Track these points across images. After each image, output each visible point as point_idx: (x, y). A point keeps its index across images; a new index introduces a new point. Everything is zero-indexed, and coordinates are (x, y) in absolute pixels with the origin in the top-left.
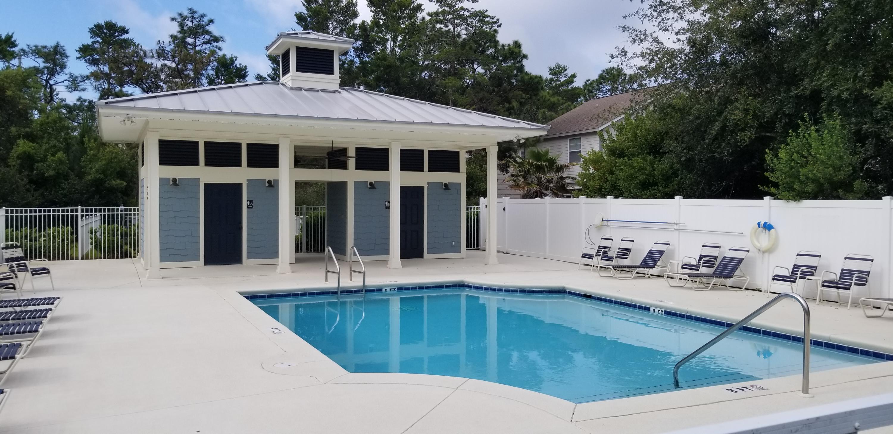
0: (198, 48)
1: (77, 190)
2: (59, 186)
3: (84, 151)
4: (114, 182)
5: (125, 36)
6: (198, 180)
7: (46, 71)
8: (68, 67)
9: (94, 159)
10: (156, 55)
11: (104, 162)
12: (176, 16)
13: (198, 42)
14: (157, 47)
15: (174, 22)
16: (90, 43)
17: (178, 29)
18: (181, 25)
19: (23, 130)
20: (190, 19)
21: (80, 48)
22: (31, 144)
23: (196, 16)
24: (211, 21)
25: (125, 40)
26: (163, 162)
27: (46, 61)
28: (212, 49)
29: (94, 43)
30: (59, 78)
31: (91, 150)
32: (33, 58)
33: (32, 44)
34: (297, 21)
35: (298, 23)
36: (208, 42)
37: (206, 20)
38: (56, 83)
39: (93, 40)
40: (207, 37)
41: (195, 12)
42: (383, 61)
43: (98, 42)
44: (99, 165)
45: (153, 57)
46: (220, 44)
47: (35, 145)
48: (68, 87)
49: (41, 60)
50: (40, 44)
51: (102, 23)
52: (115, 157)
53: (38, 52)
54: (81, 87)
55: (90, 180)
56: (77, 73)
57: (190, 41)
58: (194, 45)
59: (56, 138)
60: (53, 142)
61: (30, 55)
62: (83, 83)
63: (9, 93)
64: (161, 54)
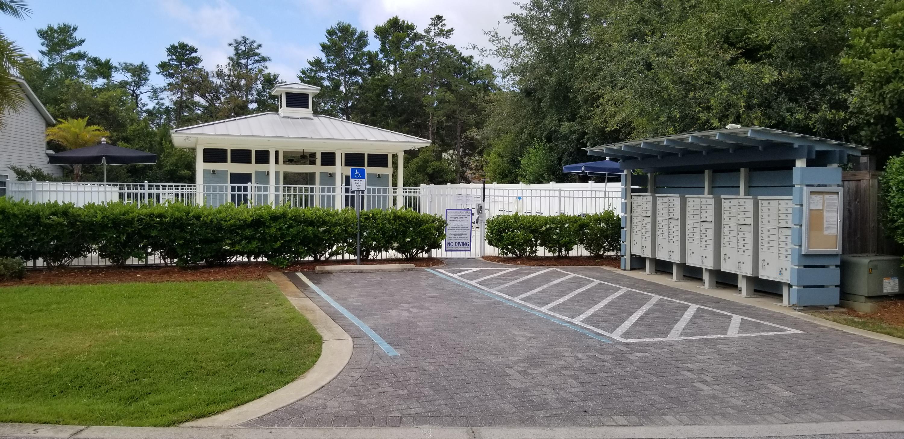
0: (250, 67)
1: (158, 177)
2: (146, 175)
3: (162, 150)
4: (183, 172)
5: (194, 55)
6: (227, 171)
7: (133, 84)
8: (150, 81)
9: (169, 155)
10: (216, 75)
11: (176, 158)
12: (233, 42)
13: (250, 62)
14: (217, 70)
15: (231, 47)
16: (167, 61)
17: (234, 52)
18: (236, 49)
19: (120, 134)
20: (243, 45)
21: (159, 64)
22: (126, 145)
23: (248, 42)
24: (260, 46)
25: (194, 58)
26: (205, 161)
27: (133, 75)
28: (261, 67)
29: (170, 60)
30: (143, 89)
31: (167, 149)
32: (123, 73)
33: (122, 61)
34: (321, 49)
35: (322, 51)
36: (258, 62)
37: (255, 45)
38: (141, 93)
39: (170, 58)
40: (257, 58)
41: (247, 39)
42: (382, 82)
43: (173, 59)
44: (173, 160)
45: (213, 76)
46: (267, 64)
47: (129, 146)
48: (150, 97)
49: (129, 75)
50: (129, 62)
51: (177, 44)
52: (184, 154)
53: (127, 68)
54: (160, 97)
55: (167, 171)
56: (157, 86)
57: (243, 61)
58: (247, 65)
59: (144, 141)
60: (142, 143)
61: (121, 71)
62: (161, 93)
63: (112, 109)
64: (220, 74)
